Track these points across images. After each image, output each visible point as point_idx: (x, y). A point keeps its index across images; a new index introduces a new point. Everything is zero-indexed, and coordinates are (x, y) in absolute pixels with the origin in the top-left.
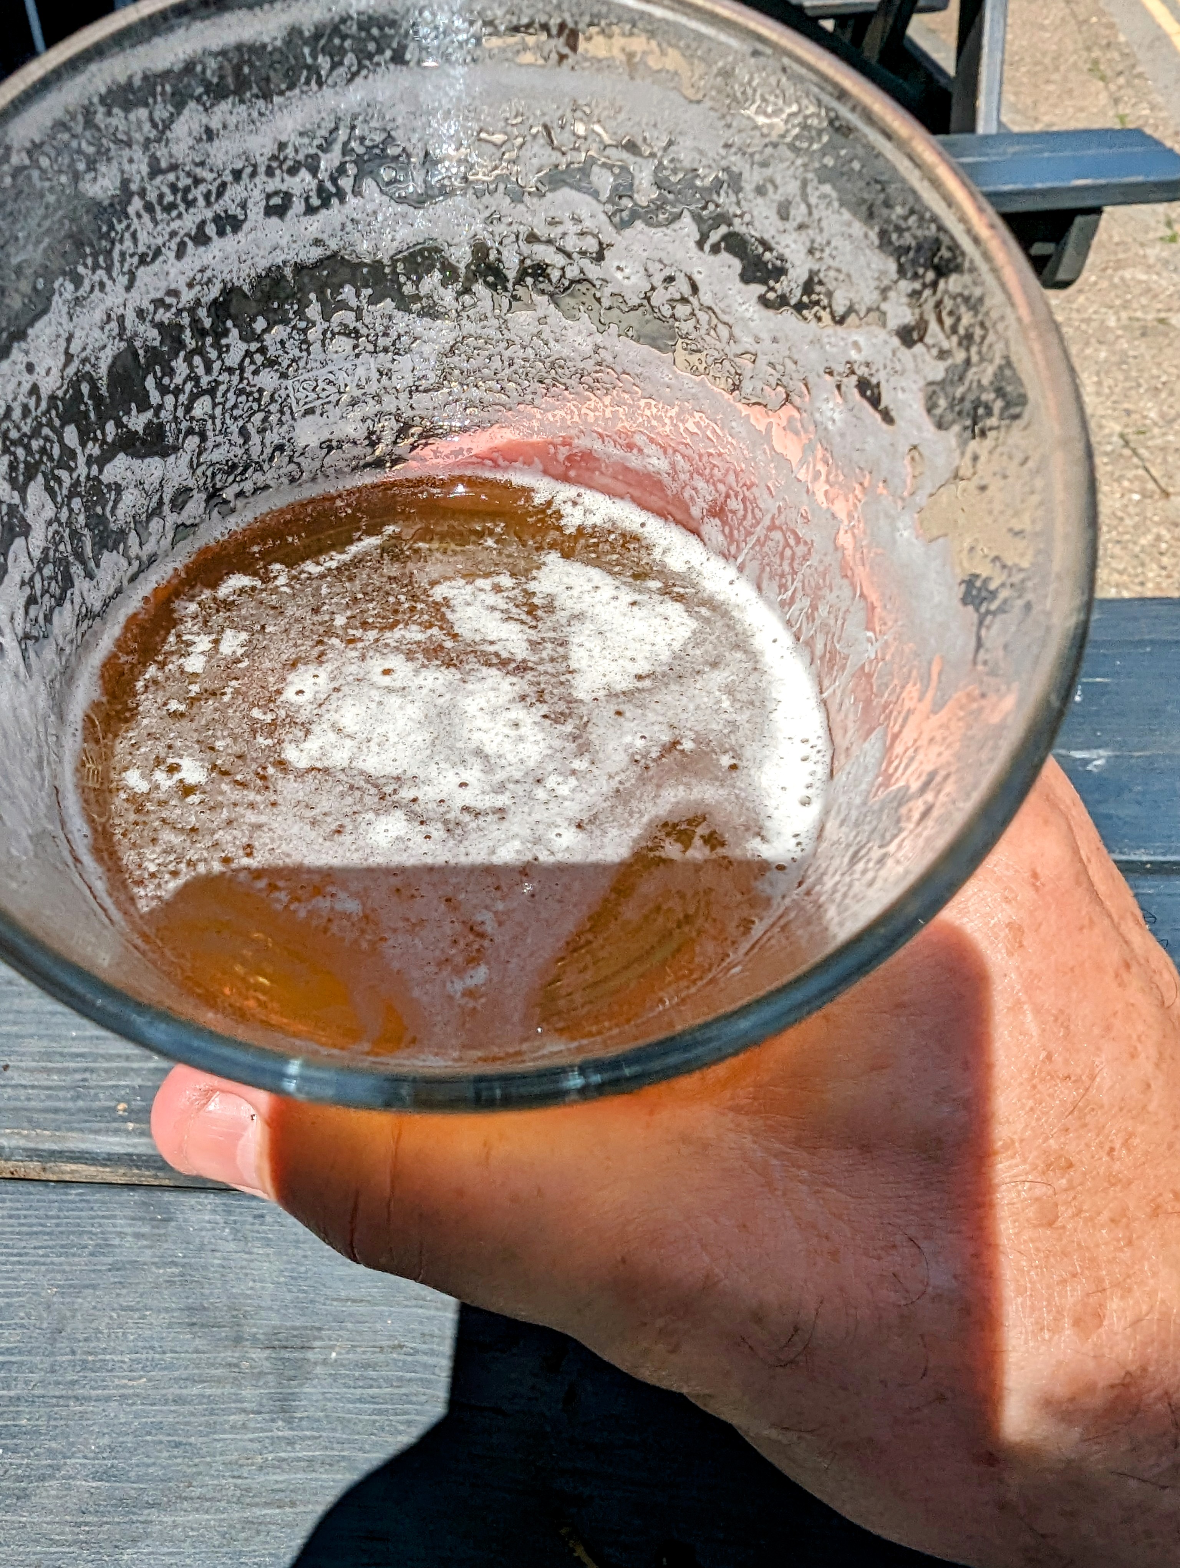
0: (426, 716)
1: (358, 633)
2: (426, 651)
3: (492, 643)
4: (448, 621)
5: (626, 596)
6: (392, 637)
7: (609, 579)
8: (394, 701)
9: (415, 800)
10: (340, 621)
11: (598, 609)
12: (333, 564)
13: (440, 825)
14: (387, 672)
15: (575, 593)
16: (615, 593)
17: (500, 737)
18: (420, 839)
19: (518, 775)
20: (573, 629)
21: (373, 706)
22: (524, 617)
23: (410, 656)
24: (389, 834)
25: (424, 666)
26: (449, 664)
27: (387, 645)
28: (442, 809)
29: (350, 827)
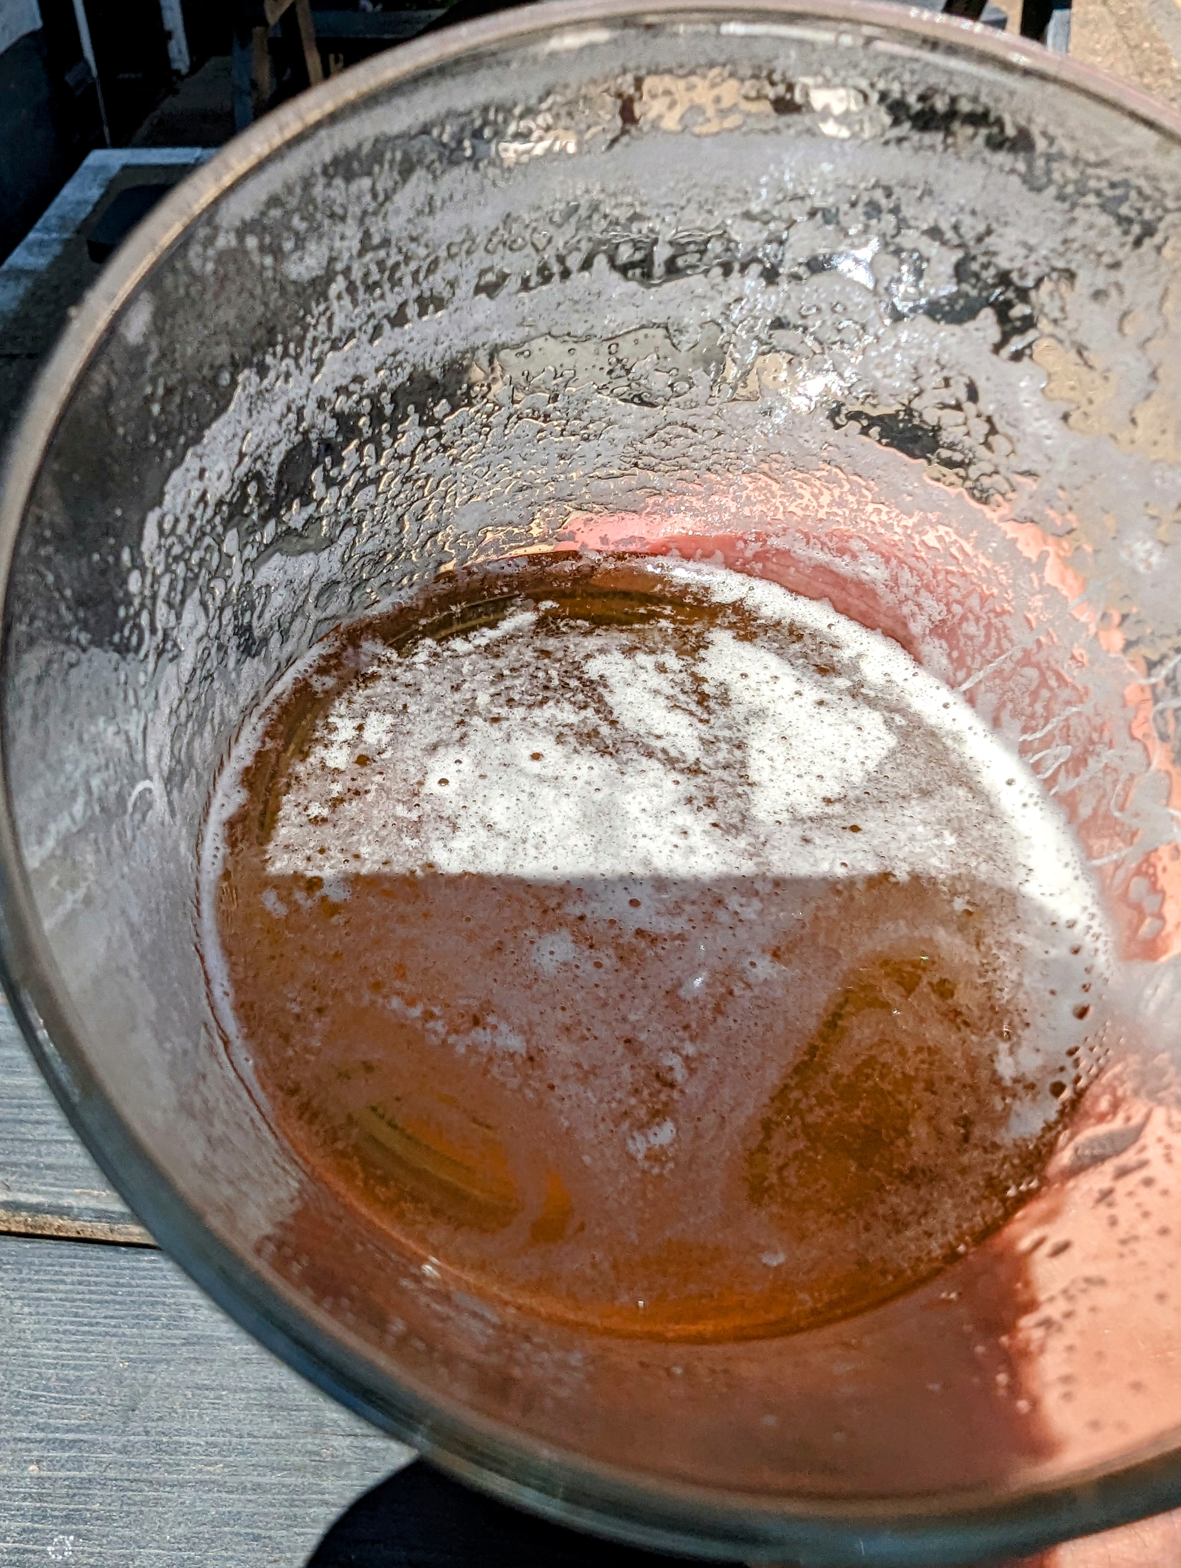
0: (585, 816)
1: (504, 712)
2: (579, 735)
3: (659, 737)
4: (606, 704)
5: (812, 694)
6: (540, 715)
7: (787, 668)
8: (547, 794)
9: (582, 918)
10: (483, 699)
11: (781, 707)
12: (483, 642)
13: (611, 951)
14: (536, 757)
15: (751, 682)
16: (797, 687)
17: (670, 847)
18: (589, 967)
19: (695, 895)
20: (753, 729)
21: (524, 797)
22: (693, 707)
23: (560, 739)
24: (554, 957)
25: (576, 751)
26: (604, 751)
27: (535, 724)
28: (614, 932)
29: (511, 946)
